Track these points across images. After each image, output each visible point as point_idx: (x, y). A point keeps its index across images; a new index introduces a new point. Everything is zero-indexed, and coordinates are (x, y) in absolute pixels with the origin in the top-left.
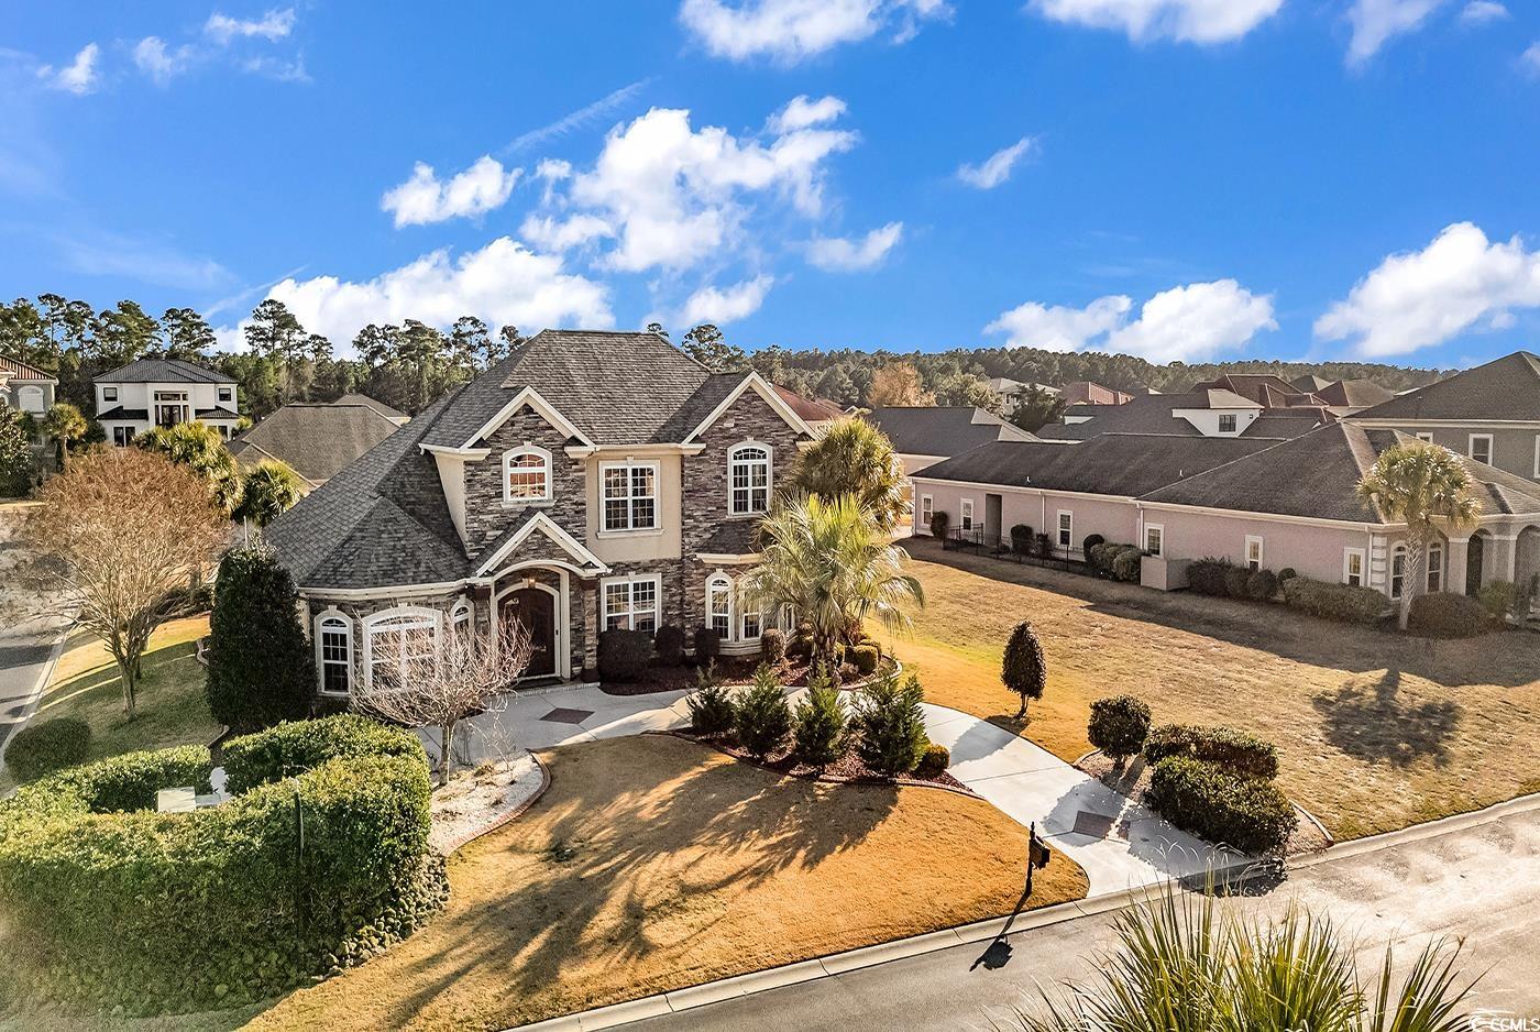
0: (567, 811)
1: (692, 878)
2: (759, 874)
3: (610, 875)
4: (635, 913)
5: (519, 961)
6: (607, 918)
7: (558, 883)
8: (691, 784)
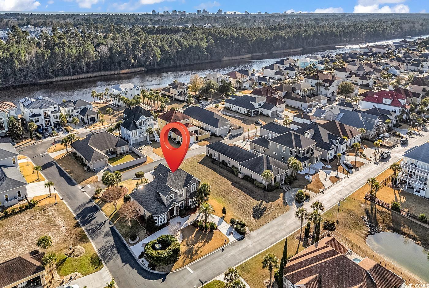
0: (186, 239)
1: (199, 246)
2: (204, 245)
3: (193, 247)
4: (196, 251)
5: (189, 257)
6: (194, 252)
7: (189, 248)
8: (195, 234)
